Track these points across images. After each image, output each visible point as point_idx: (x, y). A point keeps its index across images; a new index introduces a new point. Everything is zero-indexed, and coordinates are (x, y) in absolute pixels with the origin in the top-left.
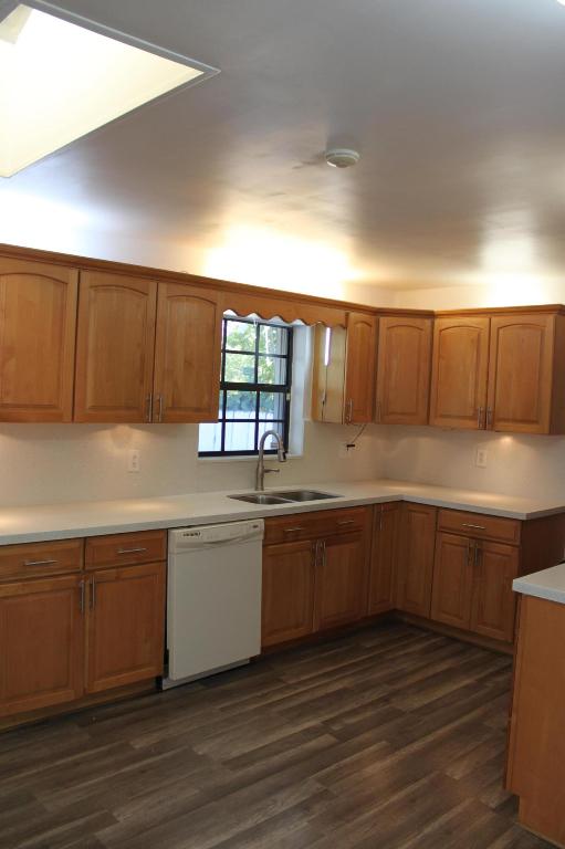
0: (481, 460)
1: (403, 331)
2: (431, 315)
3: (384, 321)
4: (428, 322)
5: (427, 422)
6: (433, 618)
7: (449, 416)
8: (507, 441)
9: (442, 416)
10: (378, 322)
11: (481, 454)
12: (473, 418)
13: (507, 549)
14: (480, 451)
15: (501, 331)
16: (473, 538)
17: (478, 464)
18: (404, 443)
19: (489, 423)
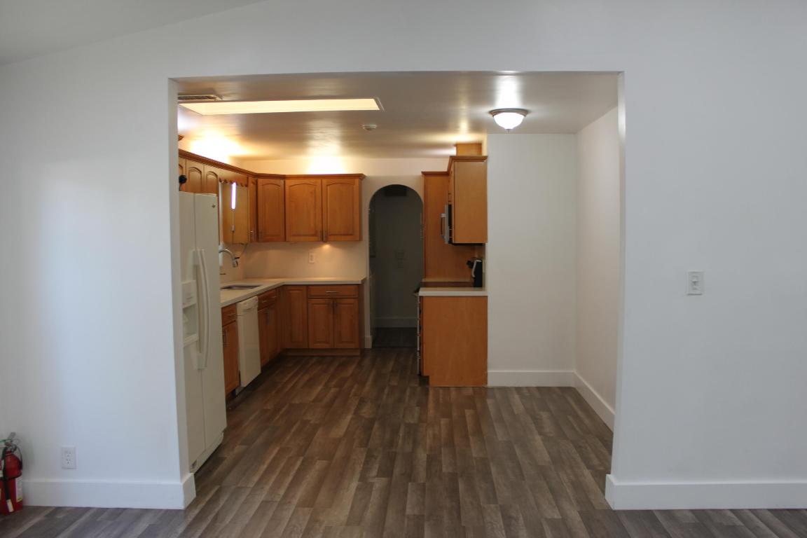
0: (312, 260)
1: (270, 187)
2: (283, 177)
3: (260, 181)
4: (282, 181)
5: (285, 240)
6: (311, 347)
7: (299, 235)
8: (327, 247)
9: (294, 235)
10: (257, 181)
11: (312, 256)
12: (315, 235)
13: (352, 301)
14: (310, 254)
15: (329, 187)
16: (332, 298)
17: (310, 261)
18: (257, 255)
19: (324, 238)
